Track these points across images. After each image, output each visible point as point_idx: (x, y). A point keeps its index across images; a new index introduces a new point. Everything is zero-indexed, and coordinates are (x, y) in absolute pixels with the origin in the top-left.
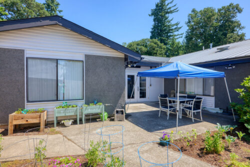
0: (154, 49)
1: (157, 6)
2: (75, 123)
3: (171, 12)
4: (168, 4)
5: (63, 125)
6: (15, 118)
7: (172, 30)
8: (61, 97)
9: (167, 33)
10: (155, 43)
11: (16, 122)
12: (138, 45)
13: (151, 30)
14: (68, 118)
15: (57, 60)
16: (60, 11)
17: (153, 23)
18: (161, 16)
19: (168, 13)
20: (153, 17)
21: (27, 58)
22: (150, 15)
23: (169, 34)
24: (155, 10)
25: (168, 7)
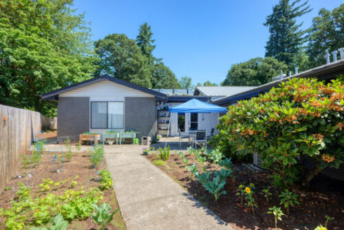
0: (268, 71)
1: (275, 10)
2: (115, 143)
3: (299, 14)
4: (293, 4)
5: (107, 144)
6: (83, 137)
7: (301, 39)
8: (109, 126)
9: (293, 45)
10: (270, 63)
11: (84, 139)
12: (244, 67)
13: (266, 45)
14: (111, 140)
15: (107, 102)
16: (153, 41)
17: (270, 34)
18: (282, 22)
19: (293, 16)
20: (268, 27)
21: (91, 102)
22: (265, 25)
23: (296, 47)
24: (273, 16)
25: (294, 8)
